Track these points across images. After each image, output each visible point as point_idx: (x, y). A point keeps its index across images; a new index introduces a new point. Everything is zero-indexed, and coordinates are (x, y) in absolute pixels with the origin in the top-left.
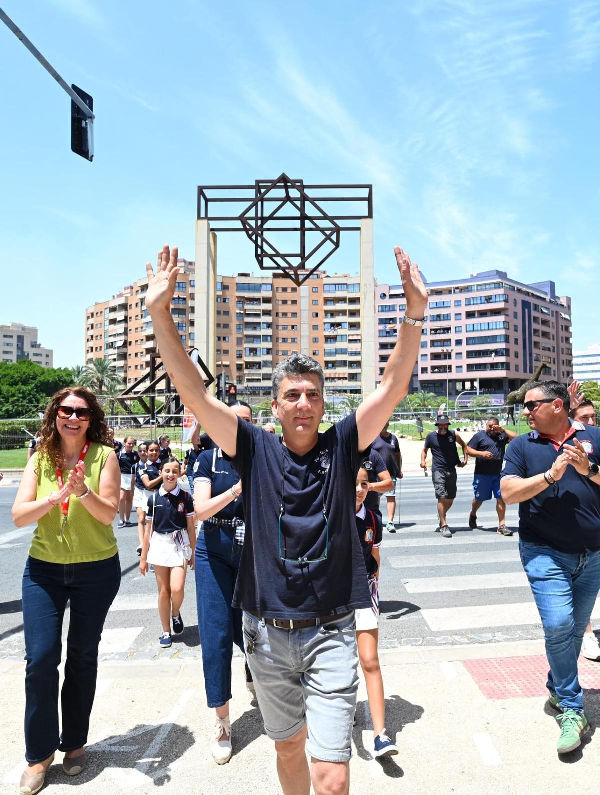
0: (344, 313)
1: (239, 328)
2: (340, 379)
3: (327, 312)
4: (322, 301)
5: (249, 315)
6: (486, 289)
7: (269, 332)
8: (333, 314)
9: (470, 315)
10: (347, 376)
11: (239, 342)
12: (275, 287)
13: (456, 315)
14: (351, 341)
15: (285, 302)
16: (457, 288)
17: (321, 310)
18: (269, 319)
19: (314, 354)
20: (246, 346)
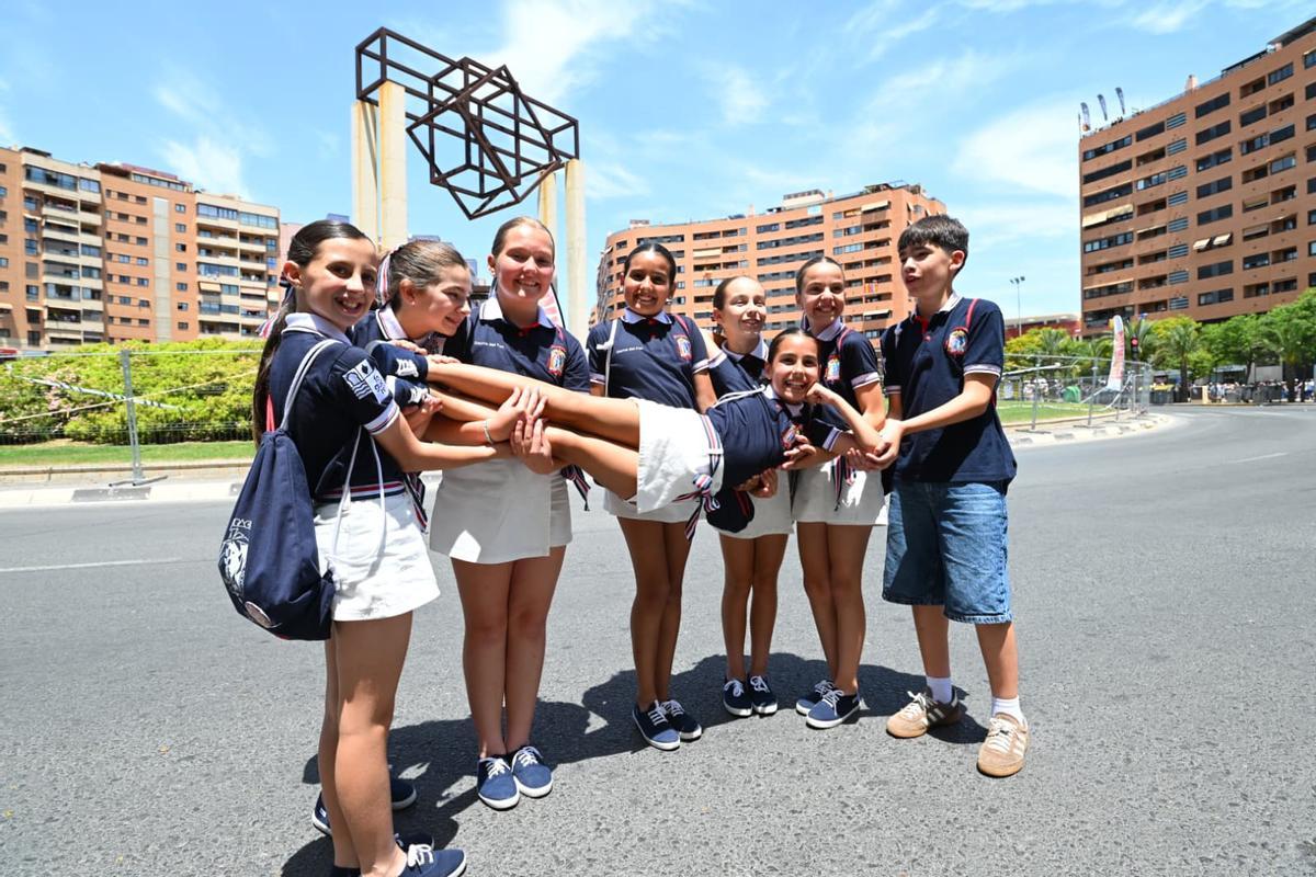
0: (230, 252)
1: (30, 245)
3: (200, 246)
4: (192, 228)
5: (49, 225)
7: (96, 262)
8: (209, 250)
11: (31, 270)
12: (104, 189)
14: (244, 296)
15: (123, 217)
17: (192, 242)
18: (95, 240)
19: (180, 308)
20: (46, 279)
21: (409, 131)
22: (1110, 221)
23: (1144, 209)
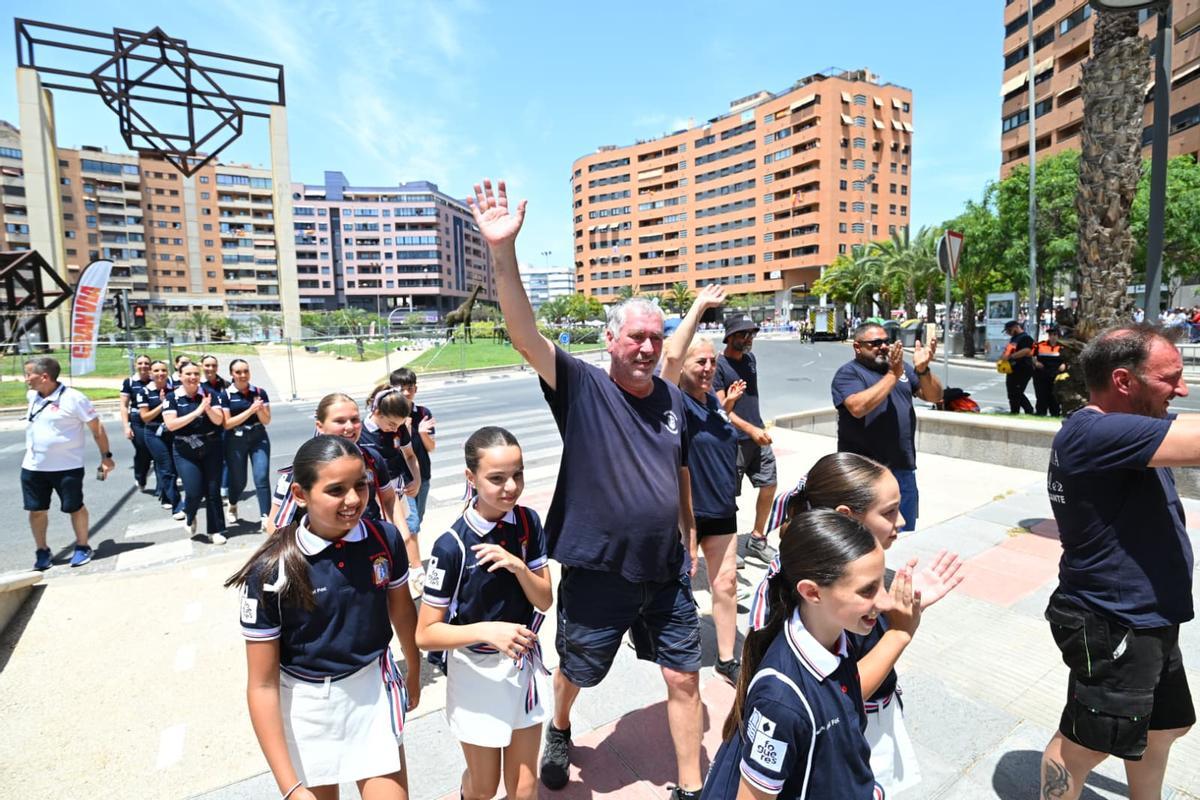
0: (246, 212)
1: (90, 220)
2: (245, 291)
3: (222, 210)
4: (214, 195)
5: (105, 204)
6: (416, 201)
7: (139, 229)
8: (231, 212)
9: (400, 227)
10: (255, 288)
11: (92, 239)
12: (144, 170)
13: (385, 225)
14: (257, 247)
15: (160, 191)
16: (385, 196)
17: (214, 206)
18: (138, 212)
19: (208, 260)
20: (103, 245)
23: (1065, 61)
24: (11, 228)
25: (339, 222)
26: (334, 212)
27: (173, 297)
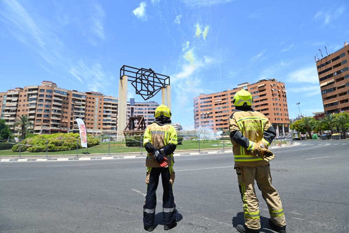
0: (110, 108)
1: (72, 109)
2: (107, 129)
3: (104, 107)
4: (103, 103)
5: (76, 105)
6: (153, 106)
7: (84, 112)
8: (106, 108)
9: (149, 113)
10: (110, 128)
11: (72, 114)
12: (87, 97)
13: (145, 112)
14: (112, 117)
15: (90, 102)
16: (145, 105)
18: (84, 107)
19: (99, 120)
20: (74, 116)
21: (132, 83)
22: (328, 85)
23: (338, 80)
24: (54, 111)
25: (133, 111)
26: (132, 109)
27: (89, 130)
